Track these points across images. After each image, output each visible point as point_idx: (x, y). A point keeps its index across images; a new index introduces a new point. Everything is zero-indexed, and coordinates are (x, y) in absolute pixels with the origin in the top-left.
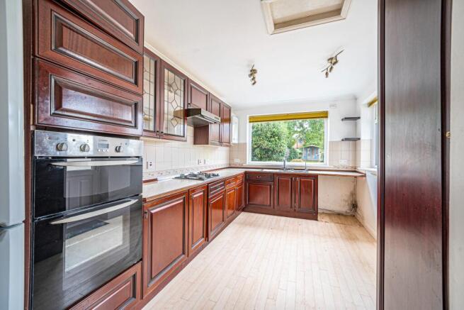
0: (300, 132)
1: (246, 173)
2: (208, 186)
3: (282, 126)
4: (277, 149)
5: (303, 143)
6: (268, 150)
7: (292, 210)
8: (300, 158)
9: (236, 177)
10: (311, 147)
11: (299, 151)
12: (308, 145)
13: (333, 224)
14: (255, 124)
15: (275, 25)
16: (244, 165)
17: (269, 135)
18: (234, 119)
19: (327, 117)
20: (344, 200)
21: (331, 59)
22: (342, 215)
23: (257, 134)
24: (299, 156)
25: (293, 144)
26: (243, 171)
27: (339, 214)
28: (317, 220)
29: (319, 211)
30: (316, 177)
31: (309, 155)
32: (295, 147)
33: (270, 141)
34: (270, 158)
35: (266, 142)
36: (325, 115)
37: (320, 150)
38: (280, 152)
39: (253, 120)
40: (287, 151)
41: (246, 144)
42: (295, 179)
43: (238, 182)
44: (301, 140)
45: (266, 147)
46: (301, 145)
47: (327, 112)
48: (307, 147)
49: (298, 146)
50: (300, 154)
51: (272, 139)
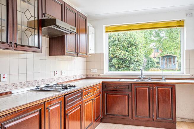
0: (157, 41)
1: (103, 83)
2: (65, 98)
3: (139, 36)
5: (160, 52)
6: (126, 60)
7: (151, 119)
8: (157, 67)
9: (93, 88)
10: (168, 56)
11: (156, 60)
12: (165, 54)
14: (112, 34)
16: (102, 76)
17: (126, 45)
19: (183, 26)
23: (113, 43)
24: (156, 65)
25: (150, 53)
26: (100, 81)
29: (178, 120)
30: (173, 86)
31: (166, 64)
32: (152, 56)
33: (127, 51)
34: (127, 68)
35: (123, 52)
36: (181, 24)
38: (137, 61)
40: (143, 60)
41: (103, 54)
42: (153, 88)
43: (96, 92)
44: (158, 49)
45: (124, 57)
46: (158, 54)
47: (183, 21)
48: (164, 57)
49: (155, 55)
50: (158, 63)
51: (129, 49)
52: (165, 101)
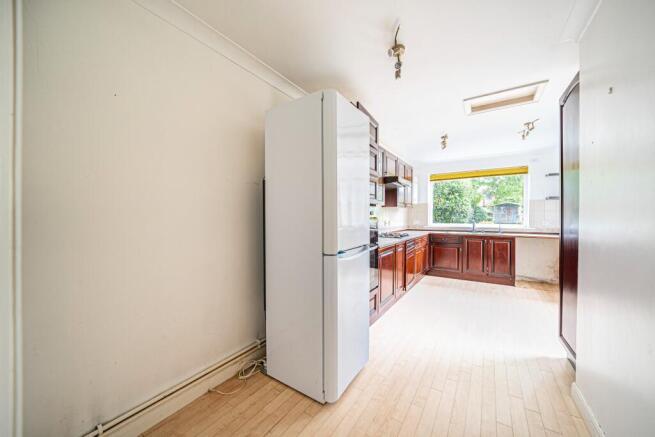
0: (489, 184)
1: (430, 235)
2: (405, 244)
3: (467, 183)
4: (458, 209)
5: (494, 199)
6: (446, 210)
7: (484, 274)
8: (489, 220)
9: (422, 238)
10: (506, 205)
11: (488, 211)
12: (502, 201)
13: (533, 290)
15: (472, 108)
16: (425, 227)
17: (446, 191)
18: (415, 179)
19: (526, 173)
20: (549, 266)
21: (528, 124)
22: (547, 283)
24: (488, 217)
25: (478, 200)
26: (428, 233)
27: (542, 283)
28: (513, 285)
29: (517, 278)
30: (512, 240)
31: (503, 216)
32: (480, 204)
33: (447, 199)
34: (447, 220)
35: (443, 200)
36: (524, 171)
37: (520, 208)
38: (462, 212)
39: (434, 178)
40: (470, 210)
41: (426, 205)
42: (488, 242)
43: (424, 243)
44: (490, 196)
45: (444, 207)
46: (489, 202)
47: (527, 168)
48: (502, 205)
49: (486, 204)
50: (489, 214)
51: (451, 197)
52: (504, 260)
